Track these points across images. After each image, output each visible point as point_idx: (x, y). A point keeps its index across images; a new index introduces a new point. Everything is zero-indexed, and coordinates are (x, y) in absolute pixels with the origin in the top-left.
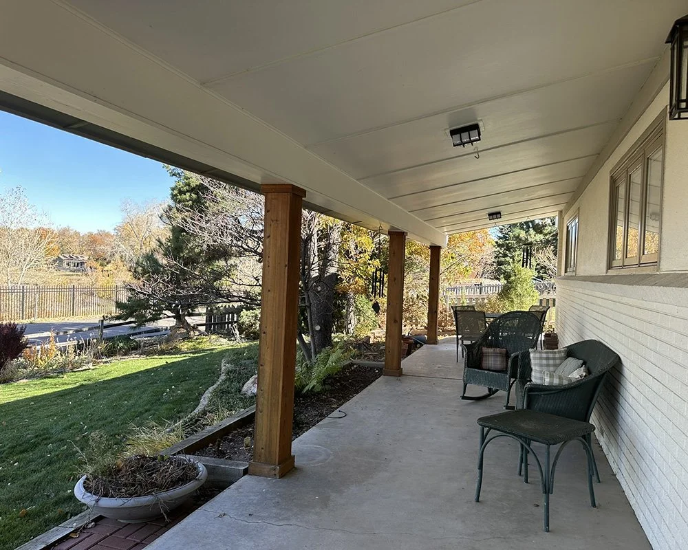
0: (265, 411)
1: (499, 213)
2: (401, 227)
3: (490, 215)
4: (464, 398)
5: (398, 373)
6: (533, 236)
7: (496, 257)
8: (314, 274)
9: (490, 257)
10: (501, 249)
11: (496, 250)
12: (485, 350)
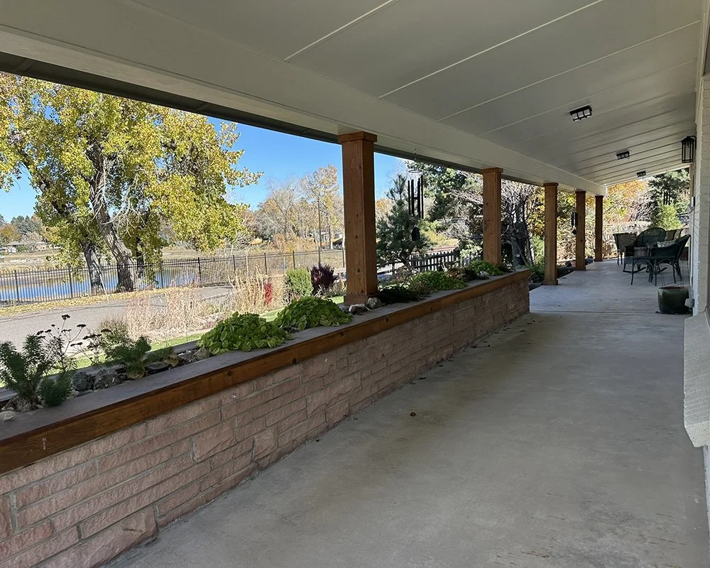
0: (548, 263)
1: (645, 172)
2: (582, 188)
3: (638, 174)
4: (624, 271)
5: (585, 269)
6: (685, 176)
7: (652, 198)
8: (515, 222)
9: (646, 198)
10: (658, 188)
11: (653, 189)
12: (635, 248)
